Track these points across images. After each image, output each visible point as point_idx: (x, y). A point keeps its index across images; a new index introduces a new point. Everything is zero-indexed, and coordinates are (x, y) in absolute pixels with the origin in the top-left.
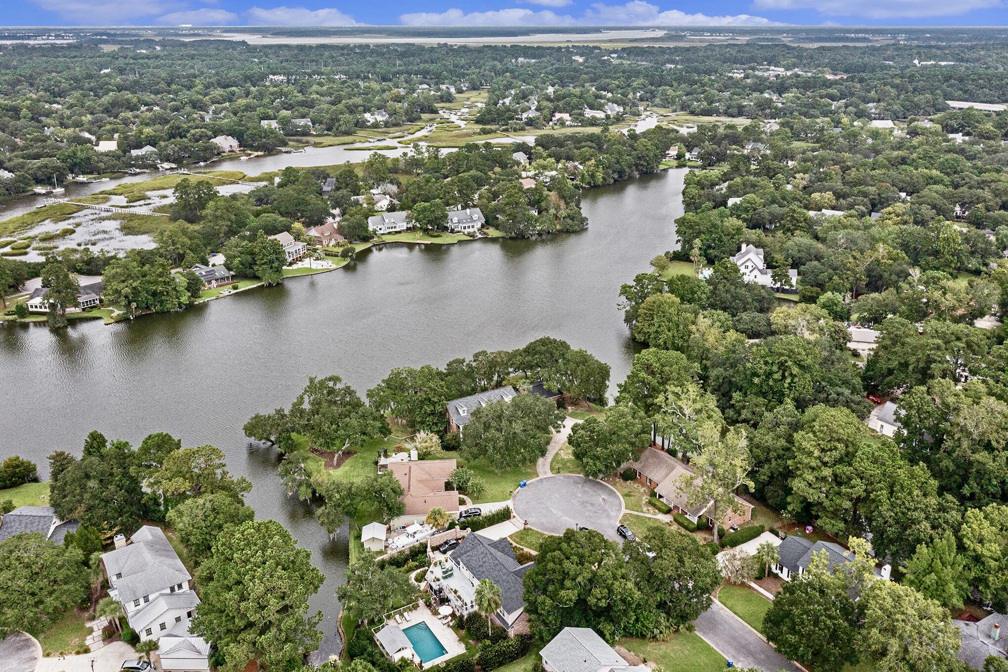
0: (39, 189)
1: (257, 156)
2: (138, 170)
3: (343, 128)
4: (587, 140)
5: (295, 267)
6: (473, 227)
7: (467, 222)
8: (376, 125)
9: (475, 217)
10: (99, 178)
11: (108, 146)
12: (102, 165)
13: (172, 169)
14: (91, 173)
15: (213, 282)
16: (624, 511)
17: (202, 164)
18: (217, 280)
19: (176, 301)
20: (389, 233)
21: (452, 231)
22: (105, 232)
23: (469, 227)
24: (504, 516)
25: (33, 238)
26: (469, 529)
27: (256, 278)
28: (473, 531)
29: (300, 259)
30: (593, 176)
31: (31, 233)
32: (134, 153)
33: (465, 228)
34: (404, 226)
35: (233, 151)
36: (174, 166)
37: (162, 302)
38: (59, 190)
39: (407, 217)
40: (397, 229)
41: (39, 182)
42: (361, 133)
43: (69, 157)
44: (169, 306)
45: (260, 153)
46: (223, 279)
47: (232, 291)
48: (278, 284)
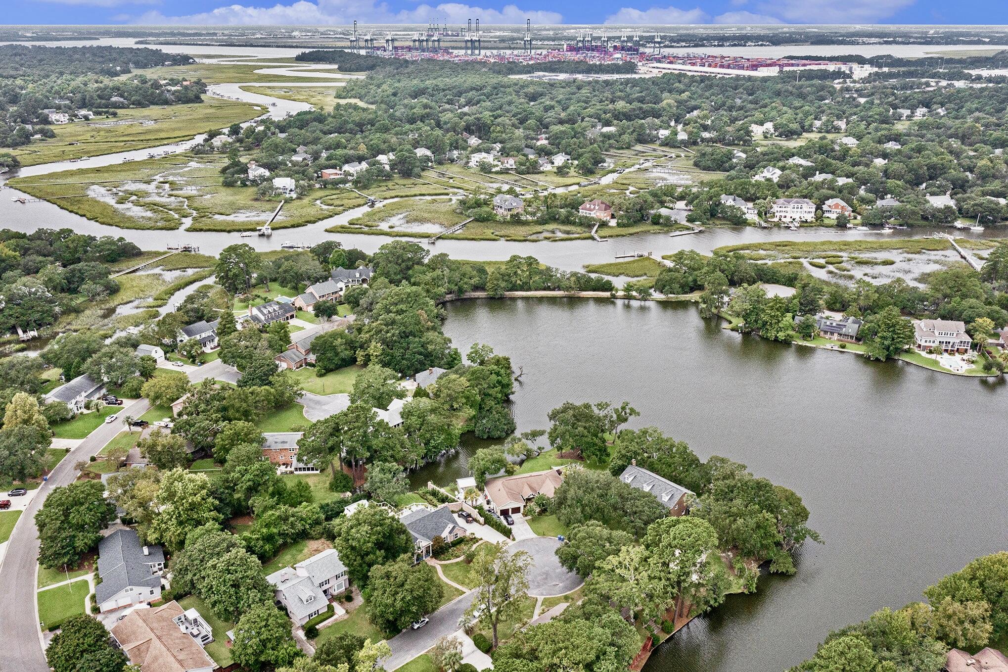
5: (933, 357)
15: (836, 335)
18: (839, 335)
27: (866, 345)
38: (978, 229)
46: (845, 336)
47: (836, 348)
48: (877, 360)
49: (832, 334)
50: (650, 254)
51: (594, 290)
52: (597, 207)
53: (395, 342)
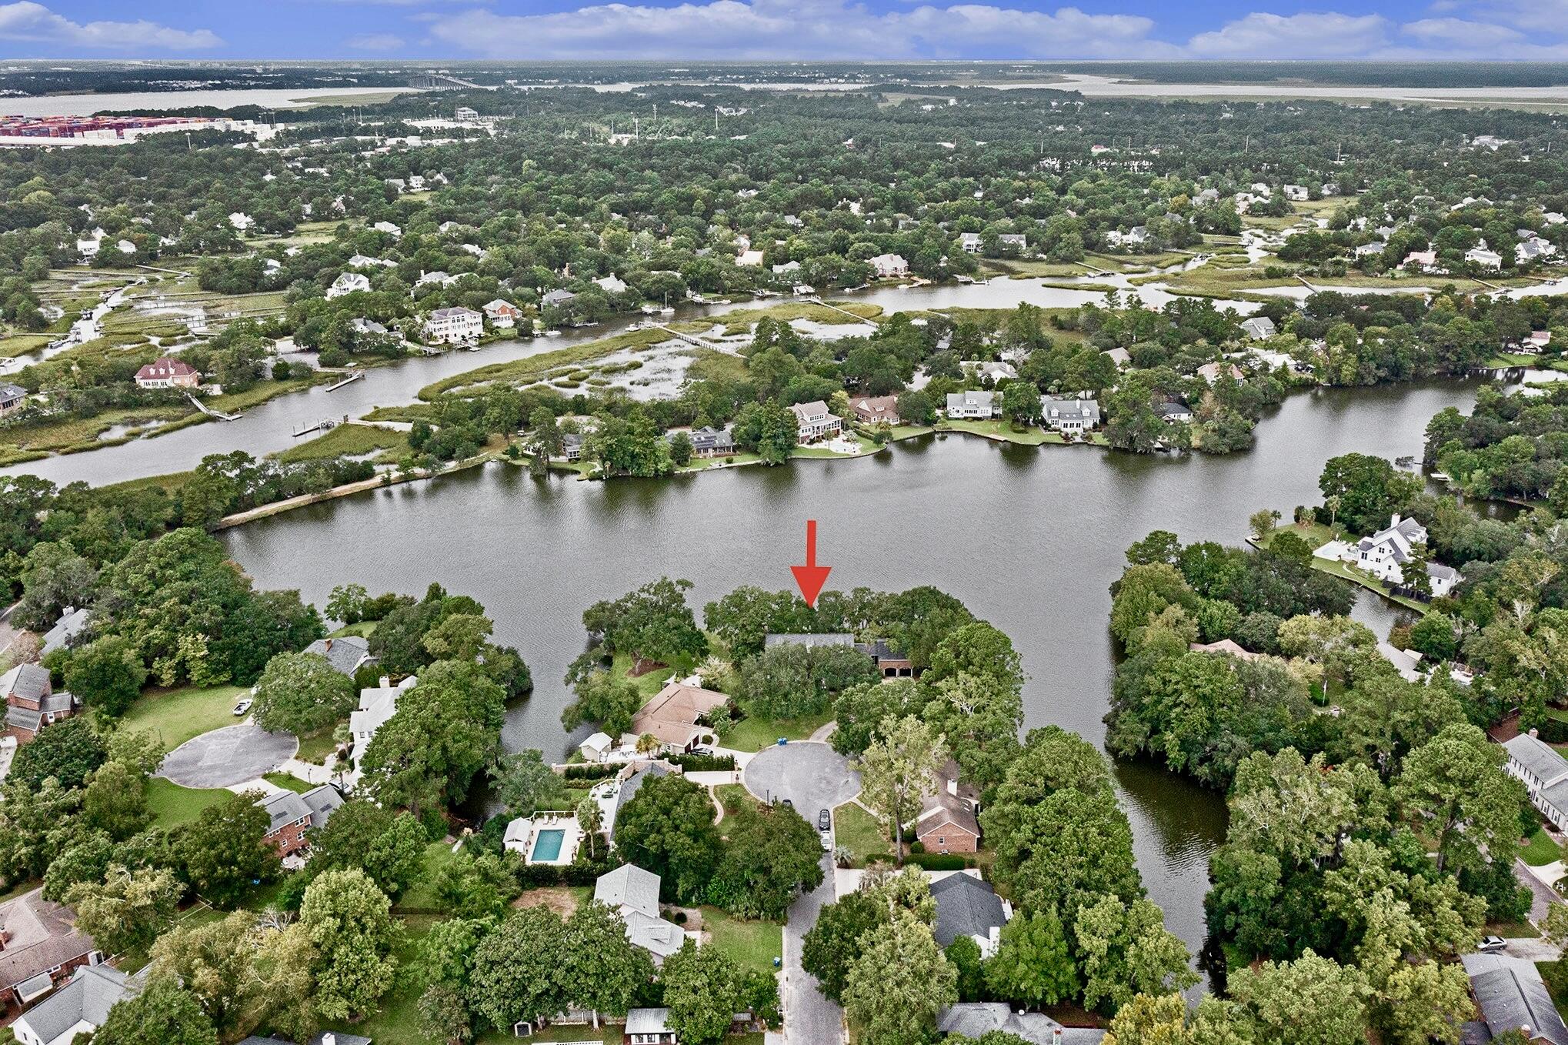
0: (647, 308)
1: (922, 286)
2: (768, 293)
3: (1062, 253)
4: (1392, 307)
5: (815, 446)
6: (1078, 425)
7: (1071, 418)
8: (1121, 251)
9: (1086, 412)
10: (719, 299)
11: (752, 258)
12: (728, 283)
13: (808, 294)
14: (716, 292)
15: (710, 451)
16: (854, 799)
17: (847, 290)
18: (715, 449)
19: (652, 467)
20: (965, 418)
21: (1047, 427)
22: (669, 371)
23: (1072, 425)
24: (728, 765)
25: (596, 369)
26: (680, 766)
27: (755, 452)
28: (684, 770)
29: (827, 437)
30: (1337, 370)
31: (598, 363)
32: (778, 269)
33: (1066, 426)
34: (988, 411)
35: (896, 276)
36: (811, 290)
37: (639, 466)
38: (669, 311)
39: (993, 400)
40: (978, 415)
41: (651, 297)
42: (1092, 261)
43: (691, 271)
44: (645, 471)
45: (927, 282)
46: (722, 448)
47: (724, 465)
48: (777, 464)
49: (706, 450)
50: (346, 418)
51: (346, 482)
52: (172, 371)
53: (221, 624)
